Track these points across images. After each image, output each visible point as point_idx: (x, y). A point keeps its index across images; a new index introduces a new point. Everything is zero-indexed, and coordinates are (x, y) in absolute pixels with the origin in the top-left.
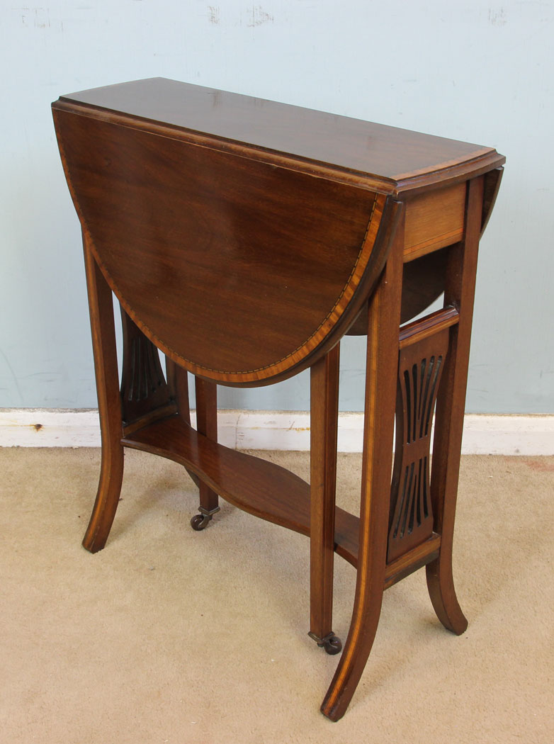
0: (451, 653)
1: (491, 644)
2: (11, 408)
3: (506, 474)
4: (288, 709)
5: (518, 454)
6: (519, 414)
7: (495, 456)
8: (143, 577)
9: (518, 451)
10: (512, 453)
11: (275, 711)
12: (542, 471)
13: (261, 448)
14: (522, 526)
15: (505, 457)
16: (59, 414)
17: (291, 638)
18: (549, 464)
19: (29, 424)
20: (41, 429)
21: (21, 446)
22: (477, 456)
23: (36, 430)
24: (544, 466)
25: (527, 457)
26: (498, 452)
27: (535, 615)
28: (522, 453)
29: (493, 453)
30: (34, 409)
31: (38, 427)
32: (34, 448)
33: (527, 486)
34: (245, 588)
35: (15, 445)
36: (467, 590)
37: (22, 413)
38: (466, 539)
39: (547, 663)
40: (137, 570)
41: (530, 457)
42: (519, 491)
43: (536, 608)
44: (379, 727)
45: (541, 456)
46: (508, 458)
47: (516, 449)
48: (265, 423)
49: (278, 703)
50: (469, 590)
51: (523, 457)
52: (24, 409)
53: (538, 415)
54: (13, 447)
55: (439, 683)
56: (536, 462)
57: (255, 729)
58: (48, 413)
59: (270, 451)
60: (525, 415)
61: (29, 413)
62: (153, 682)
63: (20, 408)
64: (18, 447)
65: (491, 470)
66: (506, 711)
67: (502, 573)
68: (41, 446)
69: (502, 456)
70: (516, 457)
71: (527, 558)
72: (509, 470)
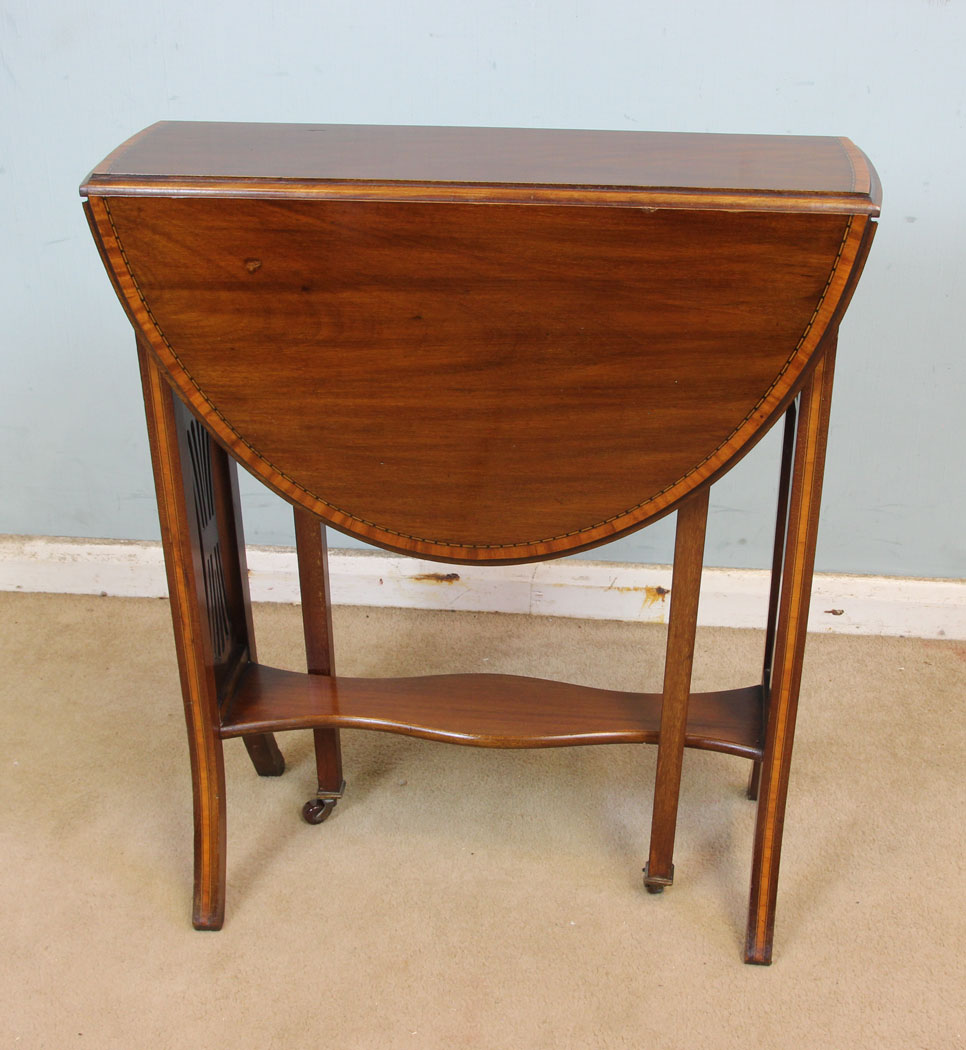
0: (834, 924)
1: (893, 914)
3: (924, 665)
4: (592, 994)
5: (943, 638)
6: (946, 579)
7: (908, 639)
8: (388, 794)
9: (942, 633)
10: (934, 636)
11: (574, 997)
13: (567, 615)
14: (944, 743)
15: (924, 640)
16: (274, 554)
17: (601, 891)
22: (882, 637)
25: (955, 642)
26: (915, 633)
27: (959, 874)
28: (948, 636)
29: (906, 635)
33: (954, 684)
34: (536, 816)
36: (861, 833)
38: (862, 758)
41: (961, 642)
42: (941, 691)
43: (960, 863)
44: (724, 1027)
46: (927, 643)
47: (939, 629)
48: (573, 578)
49: (578, 985)
50: (864, 833)
51: (950, 641)
55: (814, 966)
57: (544, 1022)
58: (260, 553)
59: (579, 619)
60: (954, 580)
62: (399, 947)
65: (901, 660)
66: (911, 1012)
67: (913, 810)
69: (919, 639)
70: (939, 641)
71: (950, 790)
72: (928, 661)
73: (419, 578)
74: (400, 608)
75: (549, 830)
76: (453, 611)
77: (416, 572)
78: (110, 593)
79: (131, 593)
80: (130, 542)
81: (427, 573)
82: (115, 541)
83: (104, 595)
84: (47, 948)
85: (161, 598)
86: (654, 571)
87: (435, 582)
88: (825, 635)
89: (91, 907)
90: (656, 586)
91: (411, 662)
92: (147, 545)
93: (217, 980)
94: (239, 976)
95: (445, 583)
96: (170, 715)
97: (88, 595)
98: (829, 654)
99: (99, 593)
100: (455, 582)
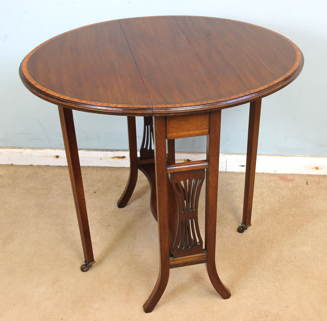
0: (233, 265)
1: (251, 261)
2: (45, 148)
3: (269, 182)
5: (276, 173)
7: (265, 173)
8: (104, 229)
10: (273, 172)
12: (285, 181)
14: (272, 208)
15: (270, 174)
18: (289, 178)
19: (53, 155)
20: (59, 158)
21: (50, 165)
22: (257, 173)
23: (56, 158)
24: (287, 179)
25: (280, 174)
26: (267, 172)
28: (278, 172)
29: (264, 172)
30: (55, 148)
31: (57, 157)
32: (56, 166)
33: (277, 188)
34: (148, 234)
35: (47, 164)
36: (244, 237)
37: (49, 150)
39: (273, 270)
40: (101, 226)
41: (281, 174)
42: (273, 191)
43: (272, 245)
45: (286, 174)
46: (270, 175)
47: (275, 170)
50: (245, 237)
51: (278, 174)
52: (51, 148)
53: (286, 156)
54: (46, 166)
55: (227, 277)
56: (283, 177)
58: (62, 151)
60: (279, 156)
61: (53, 151)
62: (107, 275)
63: (49, 148)
64: (48, 165)
65: (262, 181)
67: (260, 229)
68: (58, 165)
69: (269, 174)
70: (274, 174)
71: (272, 223)
72: (270, 181)
73: (113, 158)
74: (108, 167)
75: (152, 239)
76: (124, 168)
77: (112, 156)
78: (14, 164)
79: (21, 164)
80: (20, 148)
81: (115, 156)
82: (15, 148)
83: (12, 165)
84: (2, 280)
85: (31, 165)
86: (186, 154)
87: (118, 159)
88: (239, 173)
89: (15, 267)
90: (187, 159)
91: (111, 185)
92: (26, 149)
93: (54, 287)
94: (61, 286)
95: (121, 159)
96: (36, 205)
97: (7, 165)
98: (240, 179)
99: (10, 164)
100: (124, 159)
